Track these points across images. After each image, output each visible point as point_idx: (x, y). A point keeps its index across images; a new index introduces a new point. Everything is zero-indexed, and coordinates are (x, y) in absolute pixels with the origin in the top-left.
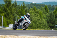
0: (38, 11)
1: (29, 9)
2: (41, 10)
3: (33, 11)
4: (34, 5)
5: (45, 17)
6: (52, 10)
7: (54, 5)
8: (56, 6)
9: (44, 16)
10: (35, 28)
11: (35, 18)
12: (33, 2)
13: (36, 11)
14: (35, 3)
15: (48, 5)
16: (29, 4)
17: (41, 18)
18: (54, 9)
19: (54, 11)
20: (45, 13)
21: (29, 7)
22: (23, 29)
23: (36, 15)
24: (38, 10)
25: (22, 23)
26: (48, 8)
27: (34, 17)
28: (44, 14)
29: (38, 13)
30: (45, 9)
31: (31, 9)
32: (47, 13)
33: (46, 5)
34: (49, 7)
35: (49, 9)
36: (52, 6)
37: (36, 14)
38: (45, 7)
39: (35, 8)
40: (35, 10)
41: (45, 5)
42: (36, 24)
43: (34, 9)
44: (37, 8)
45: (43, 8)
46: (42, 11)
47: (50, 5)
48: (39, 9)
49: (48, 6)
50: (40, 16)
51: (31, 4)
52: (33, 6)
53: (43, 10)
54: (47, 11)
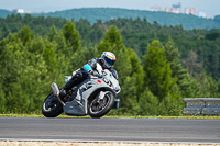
0: (40, 44)
1: (5, 36)
2: (51, 40)
3: (21, 44)
4: (25, 22)
5: (66, 65)
6: (92, 38)
7: (100, 21)
8: (107, 23)
9: (63, 63)
10: (29, 110)
11: (26, 71)
12: (21, 11)
13: (32, 42)
14: (29, 12)
15: (77, 19)
16: (5, 17)
17: (49, 70)
18: (100, 36)
19: (102, 42)
20: (65, 52)
21: (5, 30)
22: (89, 113)
23: (29, 58)
24: (41, 39)
25: (85, 90)
26: (76, 31)
27: (24, 68)
28: (63, 56)
29: (41, 52)
30: (67, 36)
31: (13, 35)
32: (75, 50)
33: (69, 19)
34: (80, 30)
35: (82, 34)
36: (92, 24)
37: (33, 56)
38: (67, 28)
39: (26, 31)
40: (26, 40)
41: (65, 21)
42: (31, 93)
43: (24, 38)
44: (37, 31)
45: (60, 33)
46: (54, 45)
47: (85, 21)
48: (43, 35)
49: (77, 24)
50: (48, 63)
51: (13, 16)
52: (20, 23)
53: (59, 40)
54: (75, 44)
